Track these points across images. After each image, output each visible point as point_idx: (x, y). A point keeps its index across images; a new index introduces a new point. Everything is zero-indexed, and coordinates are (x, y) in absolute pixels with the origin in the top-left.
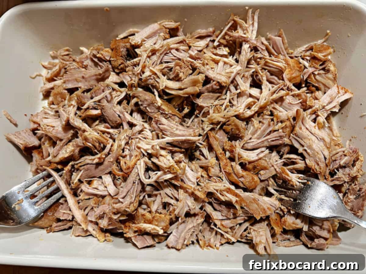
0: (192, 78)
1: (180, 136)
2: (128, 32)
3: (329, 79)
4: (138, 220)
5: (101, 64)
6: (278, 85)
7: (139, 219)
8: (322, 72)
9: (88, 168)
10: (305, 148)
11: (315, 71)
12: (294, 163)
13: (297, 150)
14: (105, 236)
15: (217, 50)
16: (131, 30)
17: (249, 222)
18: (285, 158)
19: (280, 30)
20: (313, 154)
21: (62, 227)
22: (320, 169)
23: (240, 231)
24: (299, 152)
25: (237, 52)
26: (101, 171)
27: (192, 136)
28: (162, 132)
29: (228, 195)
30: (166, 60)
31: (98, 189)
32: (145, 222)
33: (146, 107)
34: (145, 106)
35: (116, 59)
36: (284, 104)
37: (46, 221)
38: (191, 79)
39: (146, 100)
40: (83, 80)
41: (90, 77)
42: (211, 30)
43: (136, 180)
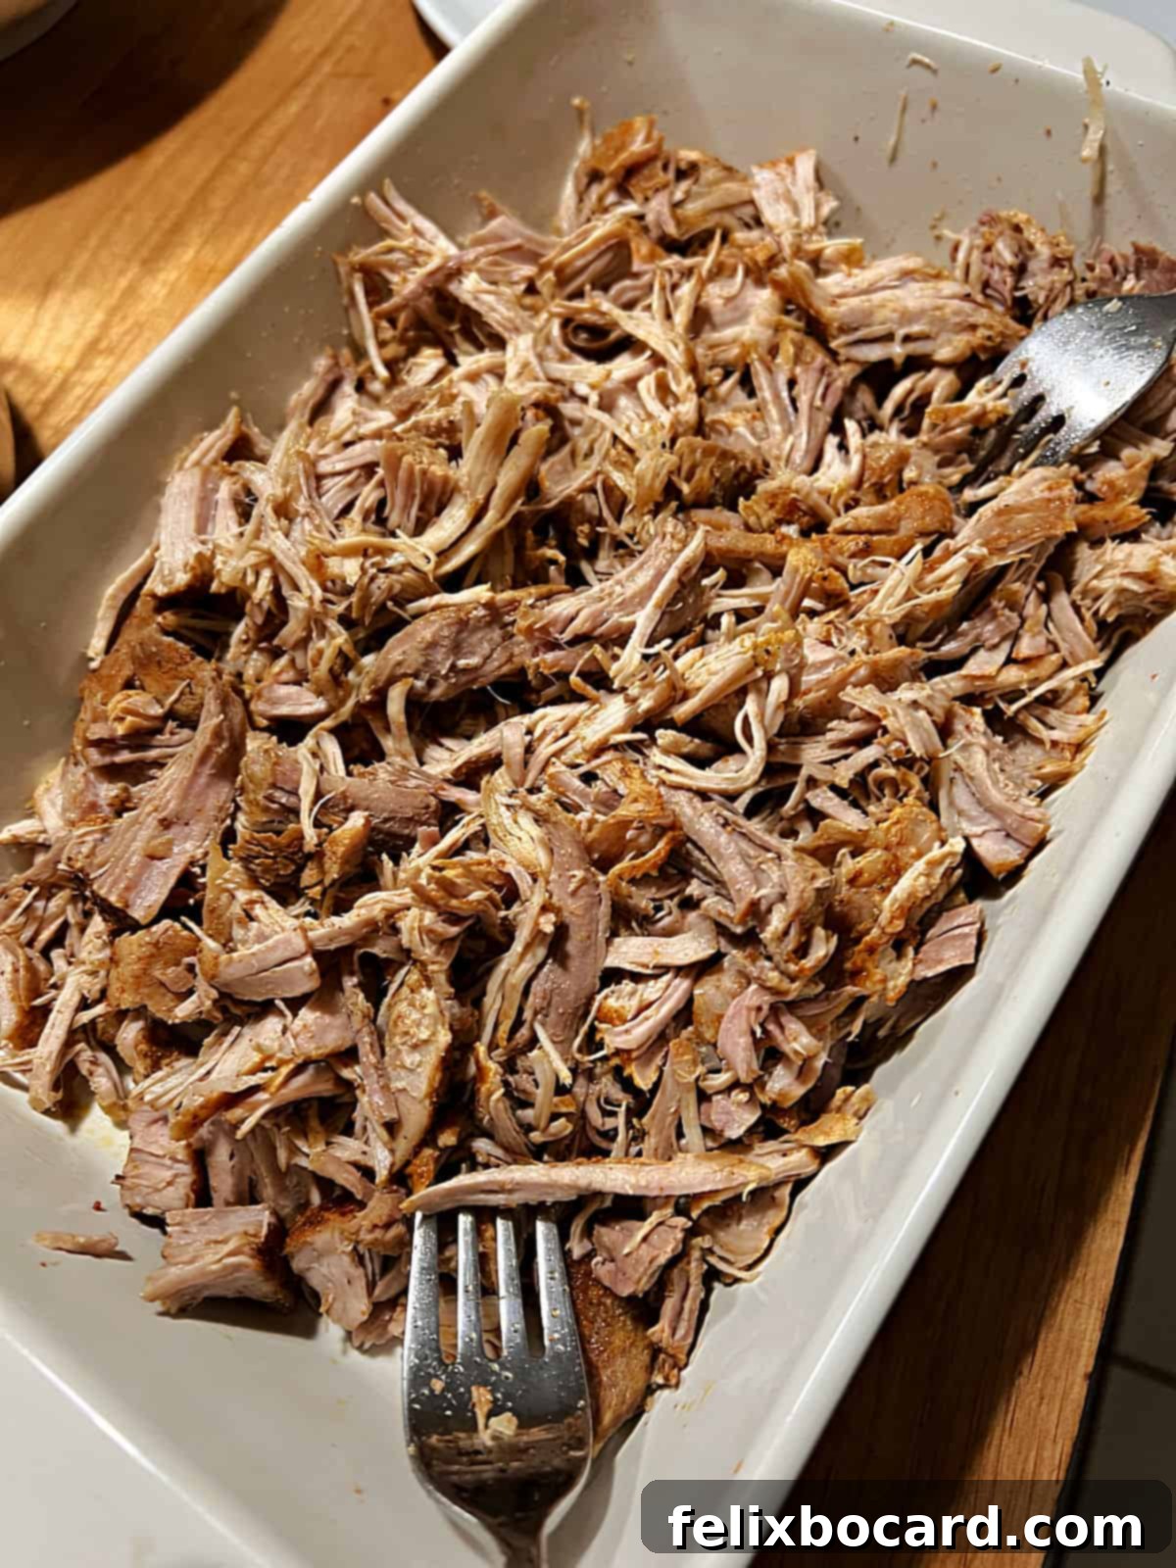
0: (480, 438)
1: (651, 588)
2: (110, 607)
3: (716, 182)
4: (860, 914)
5: (153, 754)
6: (656, 287)
7: (860, 908)
8: (684, 185)
9: (544, 998)
10: (901, 333)
11: (672, 194)
12: (923, 401)
13: (887, 363)
14: (839, 1110)
15: (404, 383)
16: (110, 590)
17: (1059, 590)
18: (891, 420)
19: (478, 201)
20: (931, 323)
21: (687, 1305)
22: (990, 327)
23: (1074, 632)
24: (899, 361)
25: (458, 338)
26: (585, 952)
27: (680, 551)
28: (596, 639)
29: (944, 569)
30: (335, 505)
31: (650, 1005)
32: (886, 891)
33: (453, 667)
34: (448, 664)
35: (185, 683)
36: (717, 319)
37: (620, 1363)
38: (482, 443)
39: (432, 645)
40: (175, 830)
41: (185, 796)
42: (321, 363)
43: (718, 815)
